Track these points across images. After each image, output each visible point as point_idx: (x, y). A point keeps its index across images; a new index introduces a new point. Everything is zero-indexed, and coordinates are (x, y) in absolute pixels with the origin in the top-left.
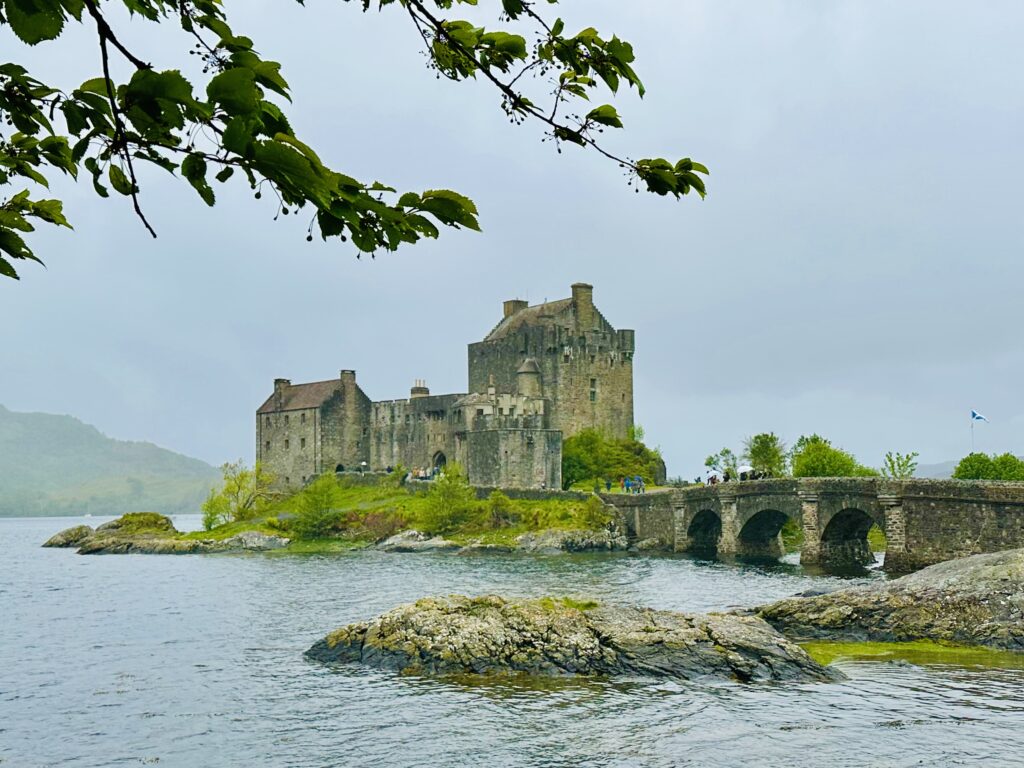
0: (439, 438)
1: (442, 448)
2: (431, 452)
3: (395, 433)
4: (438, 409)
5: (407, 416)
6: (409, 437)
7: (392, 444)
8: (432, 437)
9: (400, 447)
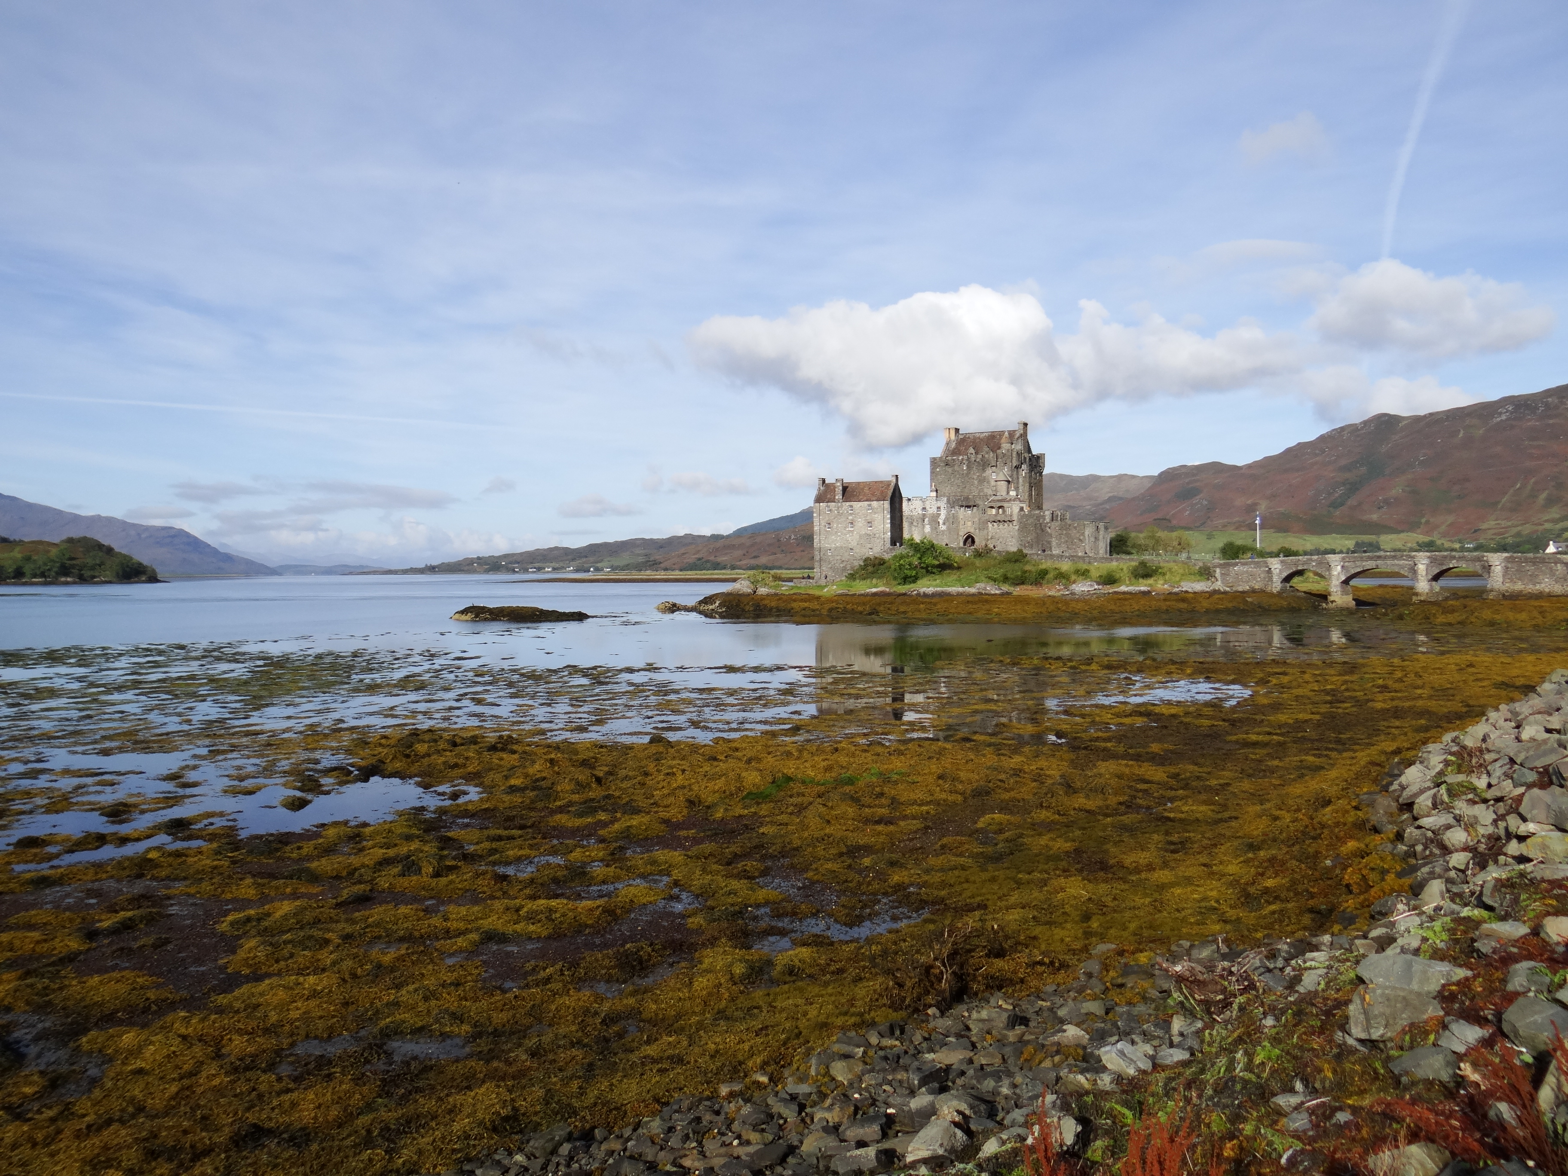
0: (969, 524)
1: (972, 530)
2: (962, 533)
3: (926, 520)
4: (971, 503)
5: (939, 508)
6: (941, 522)
7: (924, 526)
8: (962, 522)
9: (932, 529)
